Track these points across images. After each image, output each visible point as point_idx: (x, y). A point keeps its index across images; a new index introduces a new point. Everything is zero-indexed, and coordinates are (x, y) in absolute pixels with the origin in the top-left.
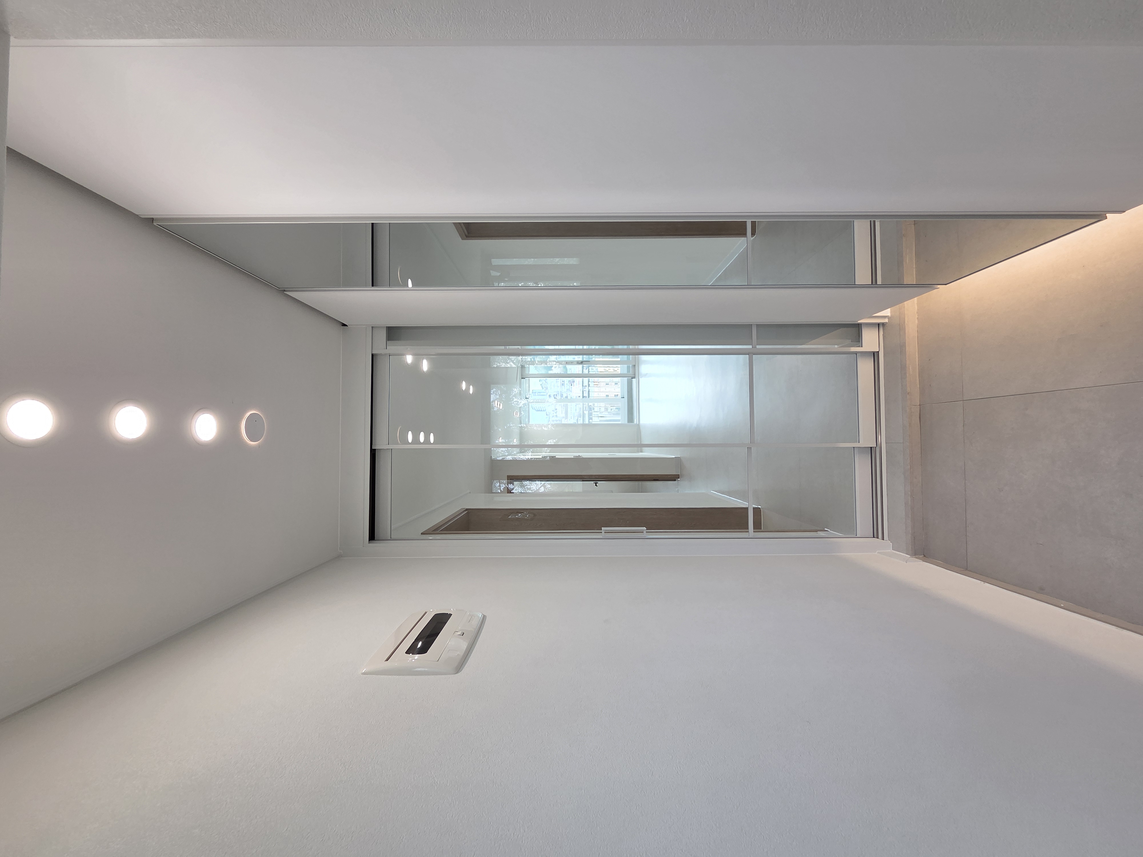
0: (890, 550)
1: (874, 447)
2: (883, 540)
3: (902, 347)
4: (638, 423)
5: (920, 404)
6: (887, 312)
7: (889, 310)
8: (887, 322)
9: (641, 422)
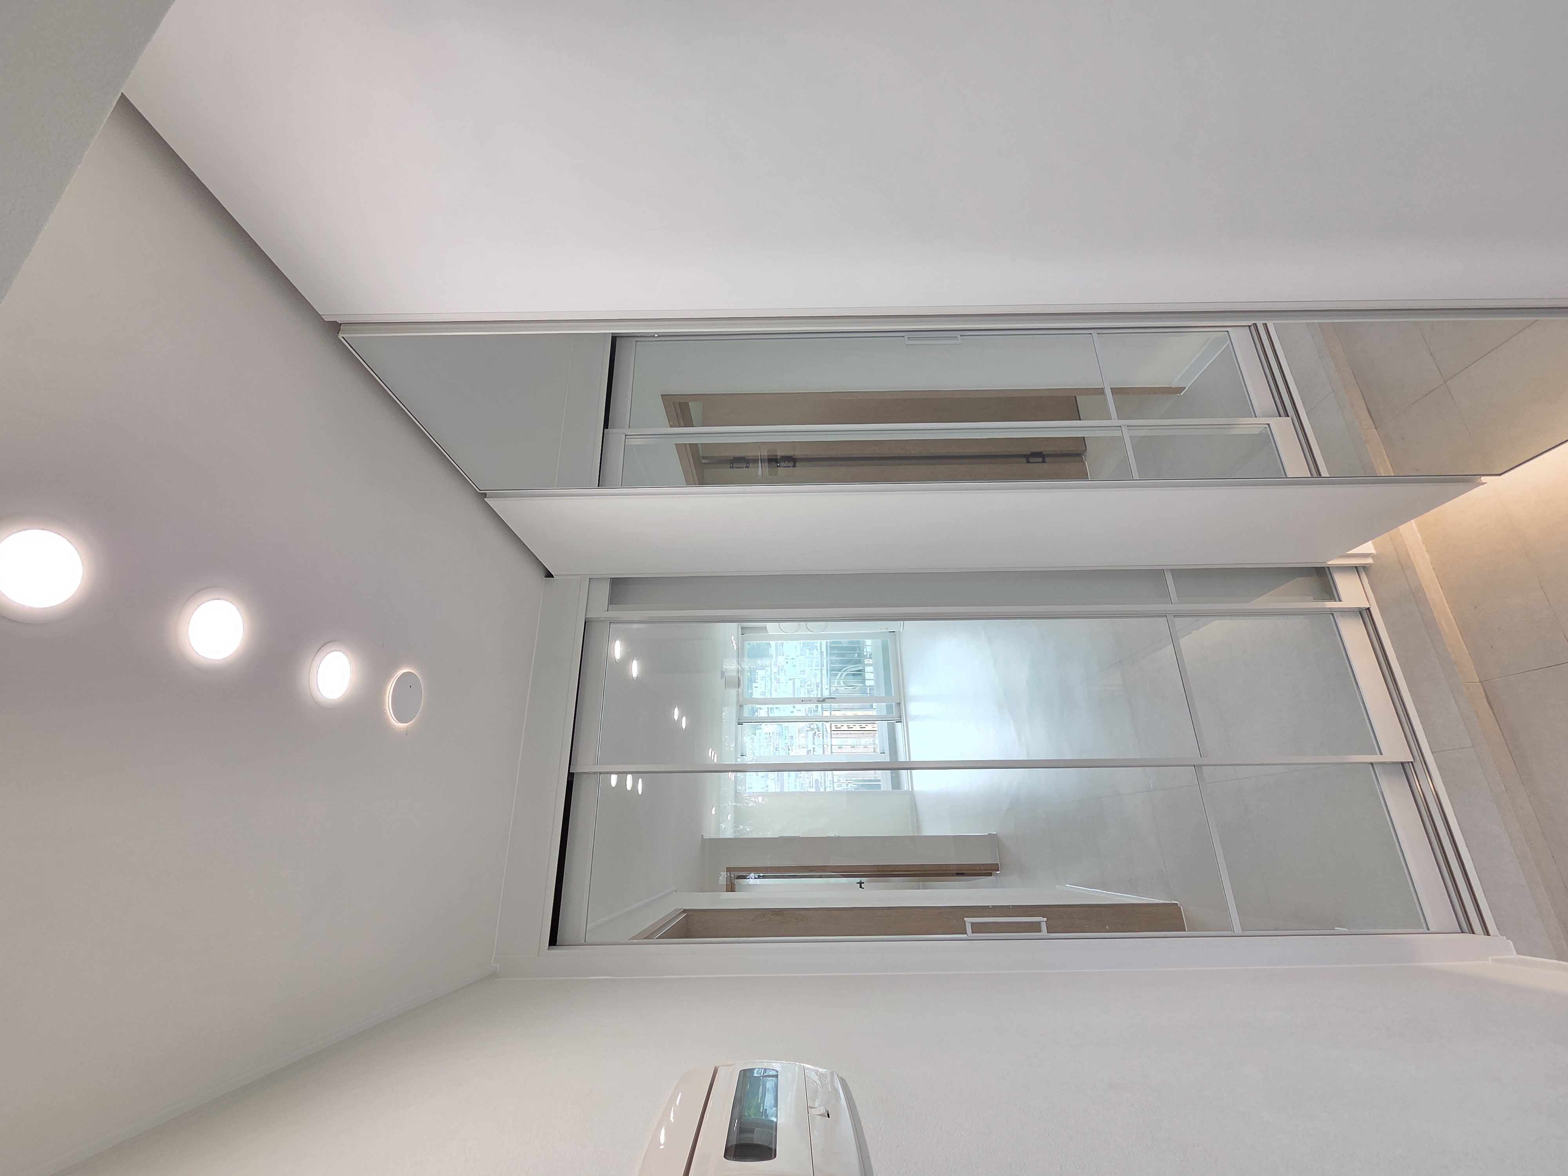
0: (1514, 955)
1: (1408, 762)
2: (1488, 934)
3: (1417, 595)
4: (910, 790)
5: (1480, 680)
6: (1368, 547)
7: (1370, 543)
8: (1372, 562)
9: (915, 788)
